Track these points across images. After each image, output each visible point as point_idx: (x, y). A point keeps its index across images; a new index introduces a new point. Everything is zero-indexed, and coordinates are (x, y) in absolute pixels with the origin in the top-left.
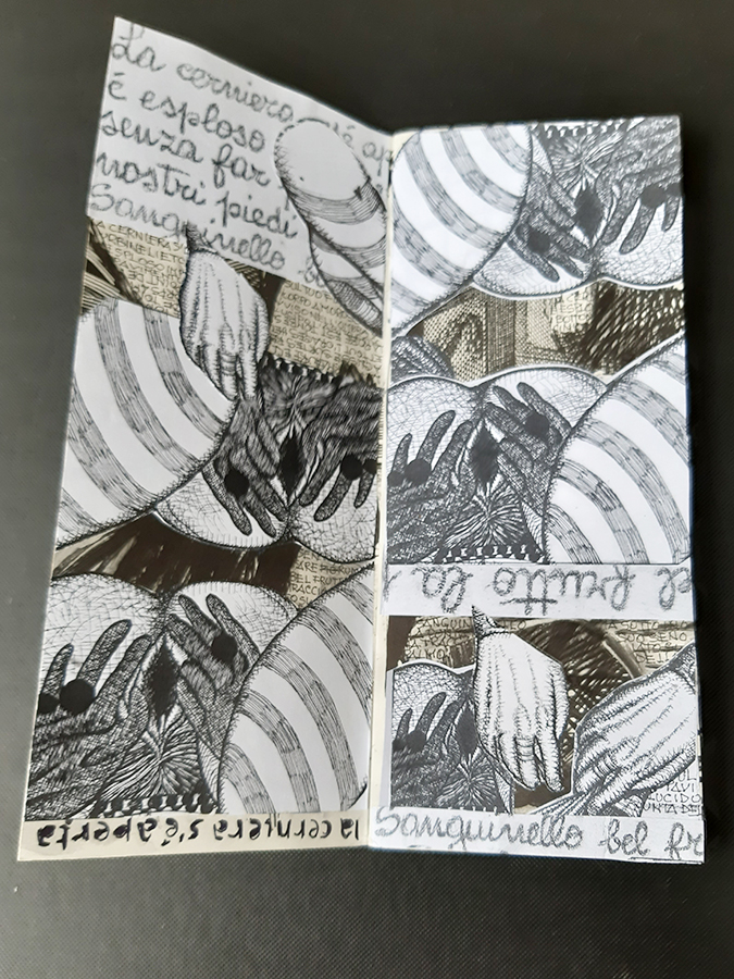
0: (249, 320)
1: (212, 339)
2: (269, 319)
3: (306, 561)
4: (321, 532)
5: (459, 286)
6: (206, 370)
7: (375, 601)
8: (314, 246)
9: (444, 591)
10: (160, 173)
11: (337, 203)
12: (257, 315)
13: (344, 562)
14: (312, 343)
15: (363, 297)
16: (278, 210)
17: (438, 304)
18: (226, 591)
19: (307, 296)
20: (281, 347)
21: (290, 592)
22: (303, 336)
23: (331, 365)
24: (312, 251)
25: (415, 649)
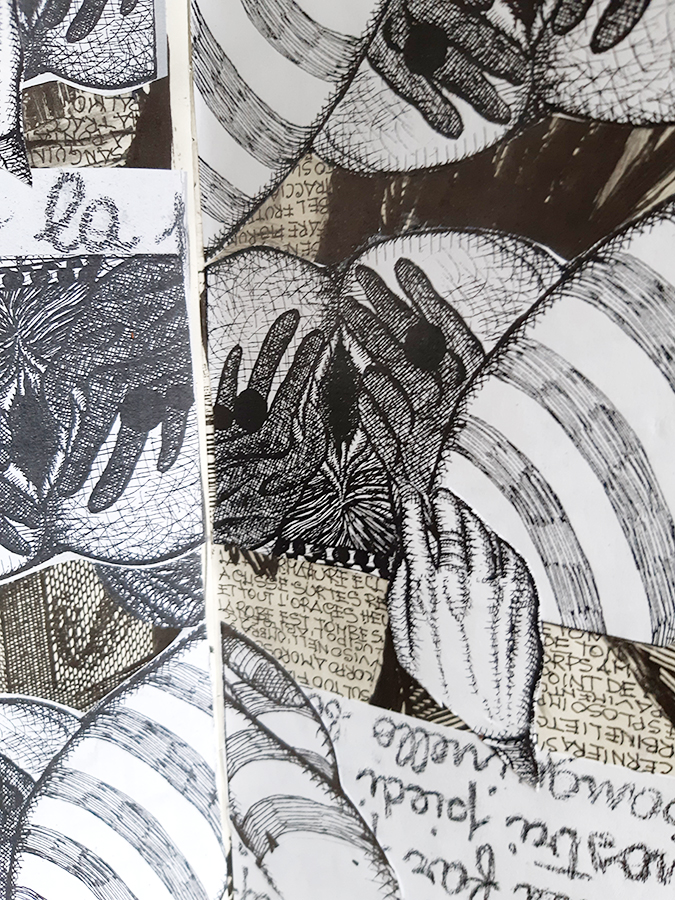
0: (423, 631)
1: (481, 591)
2: (390, 634)
3: (306, 239)
4: (286, 293)
5: (101, 711)
6: (488, 535)
7: (199, 197)
8: (330, 759)
9: (81, 210)
10: (585, 864)
11: (300, 827)
12: (411, 640)
13: (248, 250)
14: (321, 603)
15: (252, 683)
16: (388, 812)
17: (133, 682)
18: (431, 151)
19: (335, 678)
20: (370, 591)
21: (326, 177)
22: (336, 612)
23: (291, 570)
24: (332, 751)
25: (121, 112)
